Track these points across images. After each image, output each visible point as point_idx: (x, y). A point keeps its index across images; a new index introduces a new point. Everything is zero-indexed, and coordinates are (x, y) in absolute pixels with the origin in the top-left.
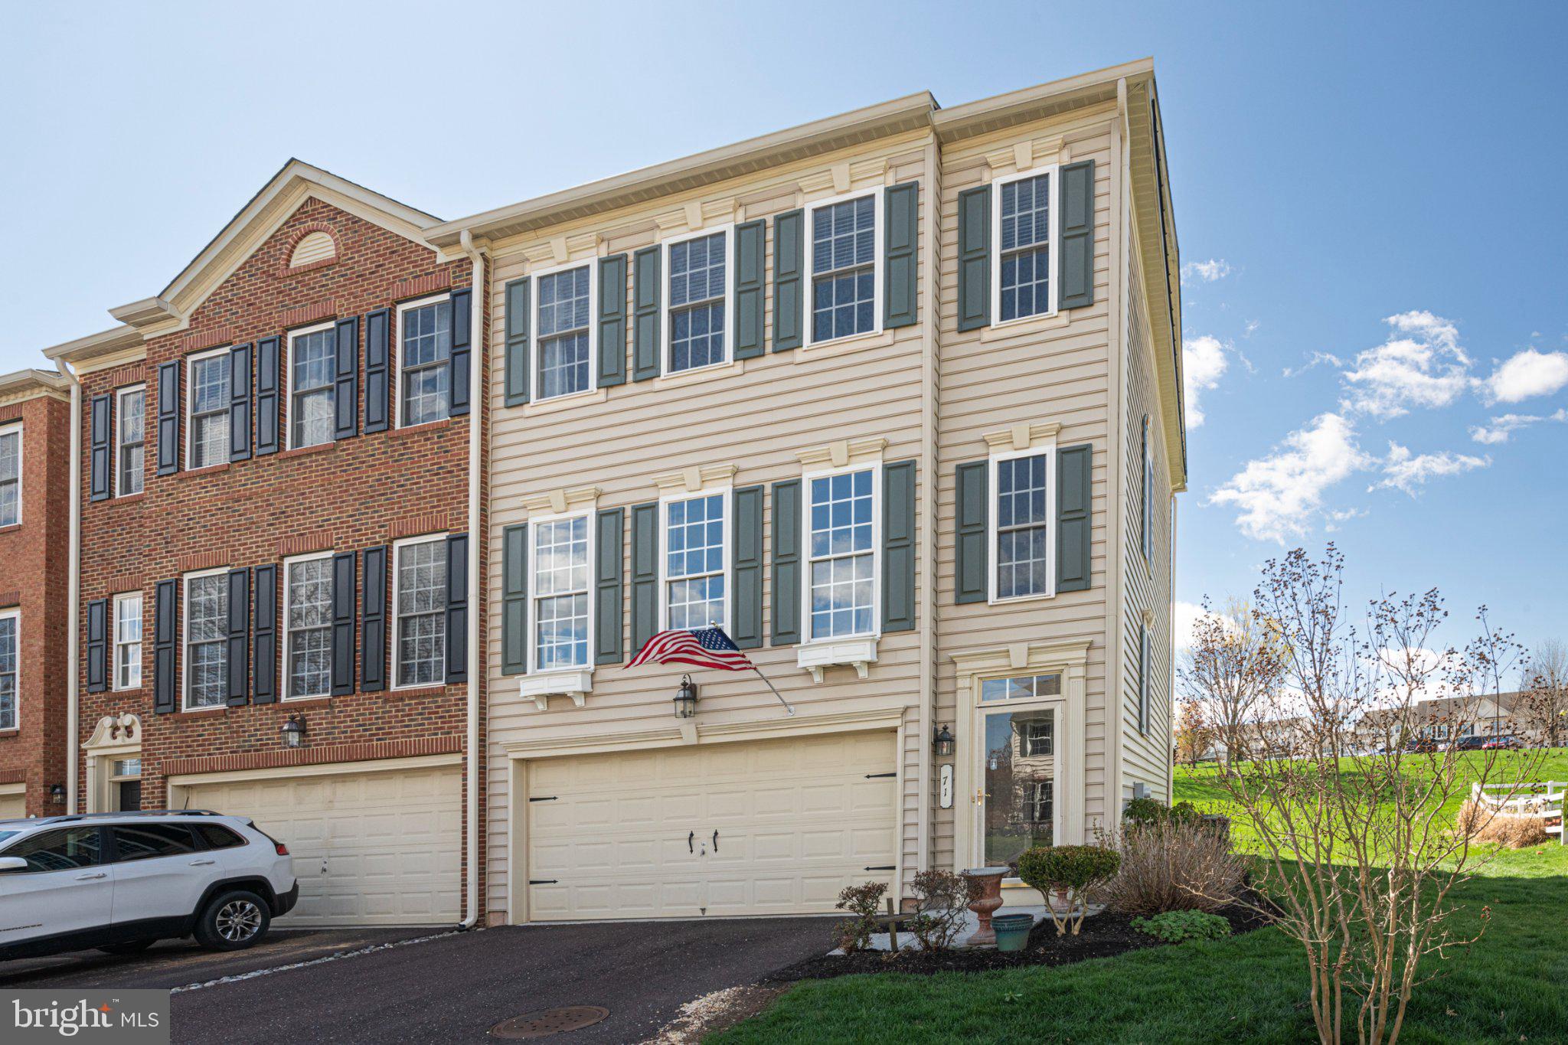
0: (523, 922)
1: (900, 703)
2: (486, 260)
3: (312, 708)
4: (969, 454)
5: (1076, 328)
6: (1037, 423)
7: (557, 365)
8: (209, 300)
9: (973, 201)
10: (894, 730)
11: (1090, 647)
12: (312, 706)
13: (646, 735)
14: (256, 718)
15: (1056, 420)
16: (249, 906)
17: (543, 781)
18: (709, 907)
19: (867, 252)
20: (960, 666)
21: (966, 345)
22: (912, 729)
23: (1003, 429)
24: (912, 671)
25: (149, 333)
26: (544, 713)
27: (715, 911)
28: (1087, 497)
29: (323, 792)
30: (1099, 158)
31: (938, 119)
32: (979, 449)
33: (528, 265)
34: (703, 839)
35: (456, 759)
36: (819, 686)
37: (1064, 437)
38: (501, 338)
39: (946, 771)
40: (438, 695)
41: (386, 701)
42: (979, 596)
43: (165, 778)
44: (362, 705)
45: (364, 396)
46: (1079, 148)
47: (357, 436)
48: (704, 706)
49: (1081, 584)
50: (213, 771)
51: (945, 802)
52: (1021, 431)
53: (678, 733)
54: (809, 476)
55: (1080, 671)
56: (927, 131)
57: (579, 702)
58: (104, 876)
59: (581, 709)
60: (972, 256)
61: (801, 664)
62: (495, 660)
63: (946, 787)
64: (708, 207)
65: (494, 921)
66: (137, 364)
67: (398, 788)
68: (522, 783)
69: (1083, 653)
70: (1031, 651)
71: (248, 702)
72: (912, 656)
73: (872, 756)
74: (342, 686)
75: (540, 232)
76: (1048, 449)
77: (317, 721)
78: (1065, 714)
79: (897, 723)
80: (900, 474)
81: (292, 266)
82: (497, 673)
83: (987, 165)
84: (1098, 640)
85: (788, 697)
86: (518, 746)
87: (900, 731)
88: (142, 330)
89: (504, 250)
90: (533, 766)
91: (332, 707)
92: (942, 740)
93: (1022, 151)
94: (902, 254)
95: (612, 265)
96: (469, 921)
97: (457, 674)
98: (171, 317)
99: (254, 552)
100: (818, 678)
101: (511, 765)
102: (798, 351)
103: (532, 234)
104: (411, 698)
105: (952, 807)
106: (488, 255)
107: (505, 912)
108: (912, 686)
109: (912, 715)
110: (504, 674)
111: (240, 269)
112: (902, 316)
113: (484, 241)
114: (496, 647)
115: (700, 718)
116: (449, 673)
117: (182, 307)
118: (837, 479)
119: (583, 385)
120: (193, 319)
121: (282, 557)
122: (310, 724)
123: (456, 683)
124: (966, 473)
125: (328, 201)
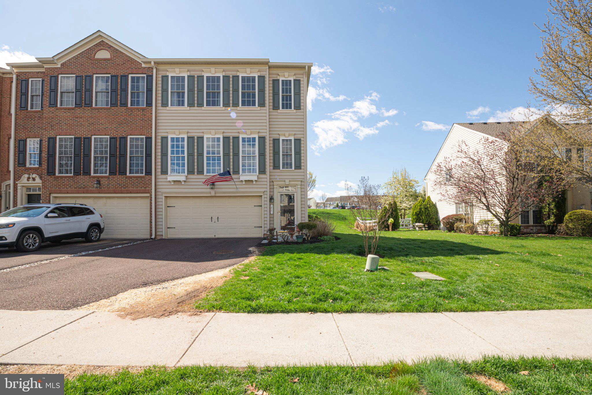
0: (166, 238)
1: (263, 190)
2: (156, 69)
3: (102, 178)
4: (276, 137)
5: (297, 114)
6: (291, 133)
7: (176, 99)
8: (68, 61)
9: (275, 82)
10: (261, 196)
11: (301, 181)
12: (102, 177)
13: (201, 193)
14: (82, 179)
15: (294, 133)
16: (97, 231)
17: (171, 202)
18: (216, 235)
19: (254, 89)
20: (274, 183)
21: (275, 113)
22: (265, 196)
23: (283, 133)
24: (265, 183)
25: (46, 66)
26: (173, 185)
27: (218, 236)
28: (300, 150)
29: (103, 201)
30: (302, 79)
31: (269, 64)
32: (278, 136)
33: (168, 72)
34: (215, 219)
35: (148, 195)
36: (244, 184)
37: (296, 136)
38: (160, 89)
39: (272, 206)
40: (142, 178)
41: (126, 178)
42: (278, 168)
43: (50, 194)
44: (118, 178)
45: (119, 96)
46: (298, 76)
47: (117, 106)
48: (216, 187)
49: (299, 168)
50: (68, 193)
51: (272, 213)
52: (287, 134)
53: (210, 193)
54: (241, 136)
55: (299, 186)
56: (267, 66)
57: (183, 183)
58: (69, 220)
59: (183, 185)
60: (275, 94)
61: (241, 179)
62: (159, 170)
63: (272, 209)
64: (216, 70)
65: (159, 238)
66: (41, 73)
67: (127, 201)
68: (166, 202)
69: (300, 183)
70: (290, 181)
71: (81, 175)
72: (265, 180)
73: (256, 201)
74: (112, 173)
75: (171, 65)
76: (292, 138)
77: (104, 182)
78: (297, 195)
79: (262, 194)
80: (262, 139)
81: (95, 57)
82: (159, 173)
83: (278, 75)
84: (303, 180)
85: (238, 187)
86: (166, 193)
87: (263, 196)
88: (44, 65)
89: (161, 67)
90: (168, 198)
91: (109, 178)
92: (271, 199)
93: (286, 74)
94: (262, 91)
95: (191, 78)
96: (153, 237)
97: (149, 172)
98: (55, 63)
99: (83, 133)
100: (244, 183)
101: (164, 197)
102: (238, 107)
103: (169, 65)
104: (134, 178)
105: (273, 214)
106: (157, 67)
107: (162, 235)
108: (265, 186)
109: (265, 193)
110: (162, 174)
111: (78, 54)
112: (262, 104)
113: (156, 64)
114: (159, 167)
115: (215, 190)
116: (146, 172)
117: (59, 61)
118: (248, 138)
119: (183, 105)
120: (62, 65)
121: (92, 135)
122: (102, 182)
123: (148, 175)
124: (275, 141)
125: (108, 43)
